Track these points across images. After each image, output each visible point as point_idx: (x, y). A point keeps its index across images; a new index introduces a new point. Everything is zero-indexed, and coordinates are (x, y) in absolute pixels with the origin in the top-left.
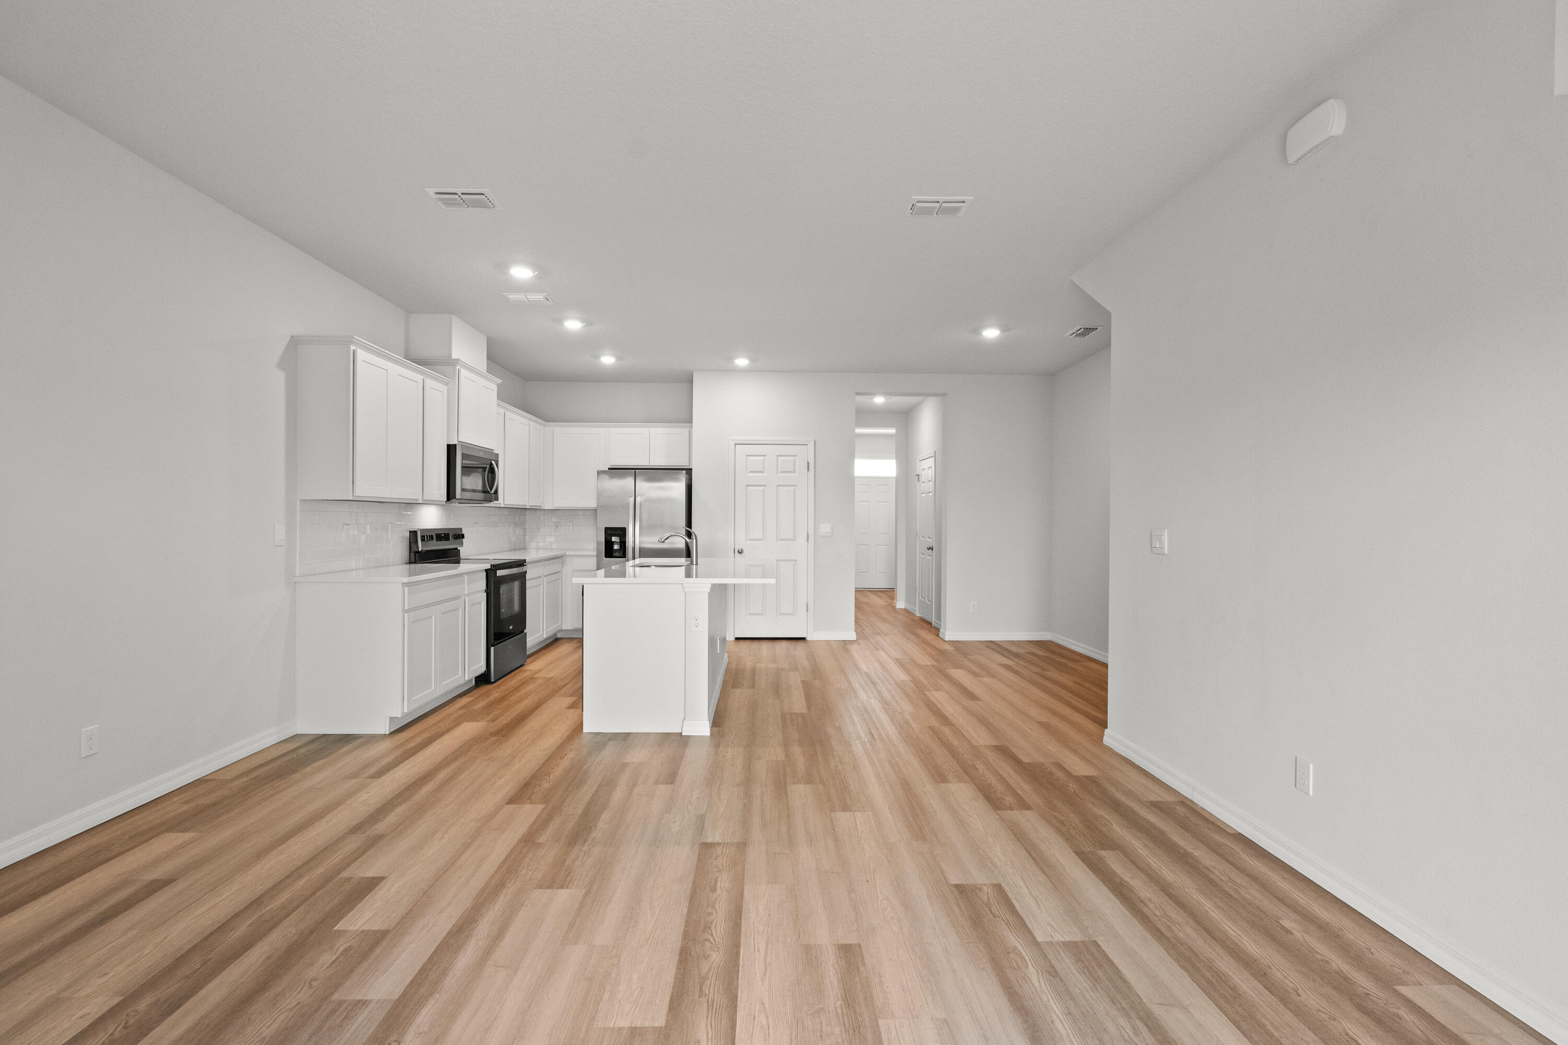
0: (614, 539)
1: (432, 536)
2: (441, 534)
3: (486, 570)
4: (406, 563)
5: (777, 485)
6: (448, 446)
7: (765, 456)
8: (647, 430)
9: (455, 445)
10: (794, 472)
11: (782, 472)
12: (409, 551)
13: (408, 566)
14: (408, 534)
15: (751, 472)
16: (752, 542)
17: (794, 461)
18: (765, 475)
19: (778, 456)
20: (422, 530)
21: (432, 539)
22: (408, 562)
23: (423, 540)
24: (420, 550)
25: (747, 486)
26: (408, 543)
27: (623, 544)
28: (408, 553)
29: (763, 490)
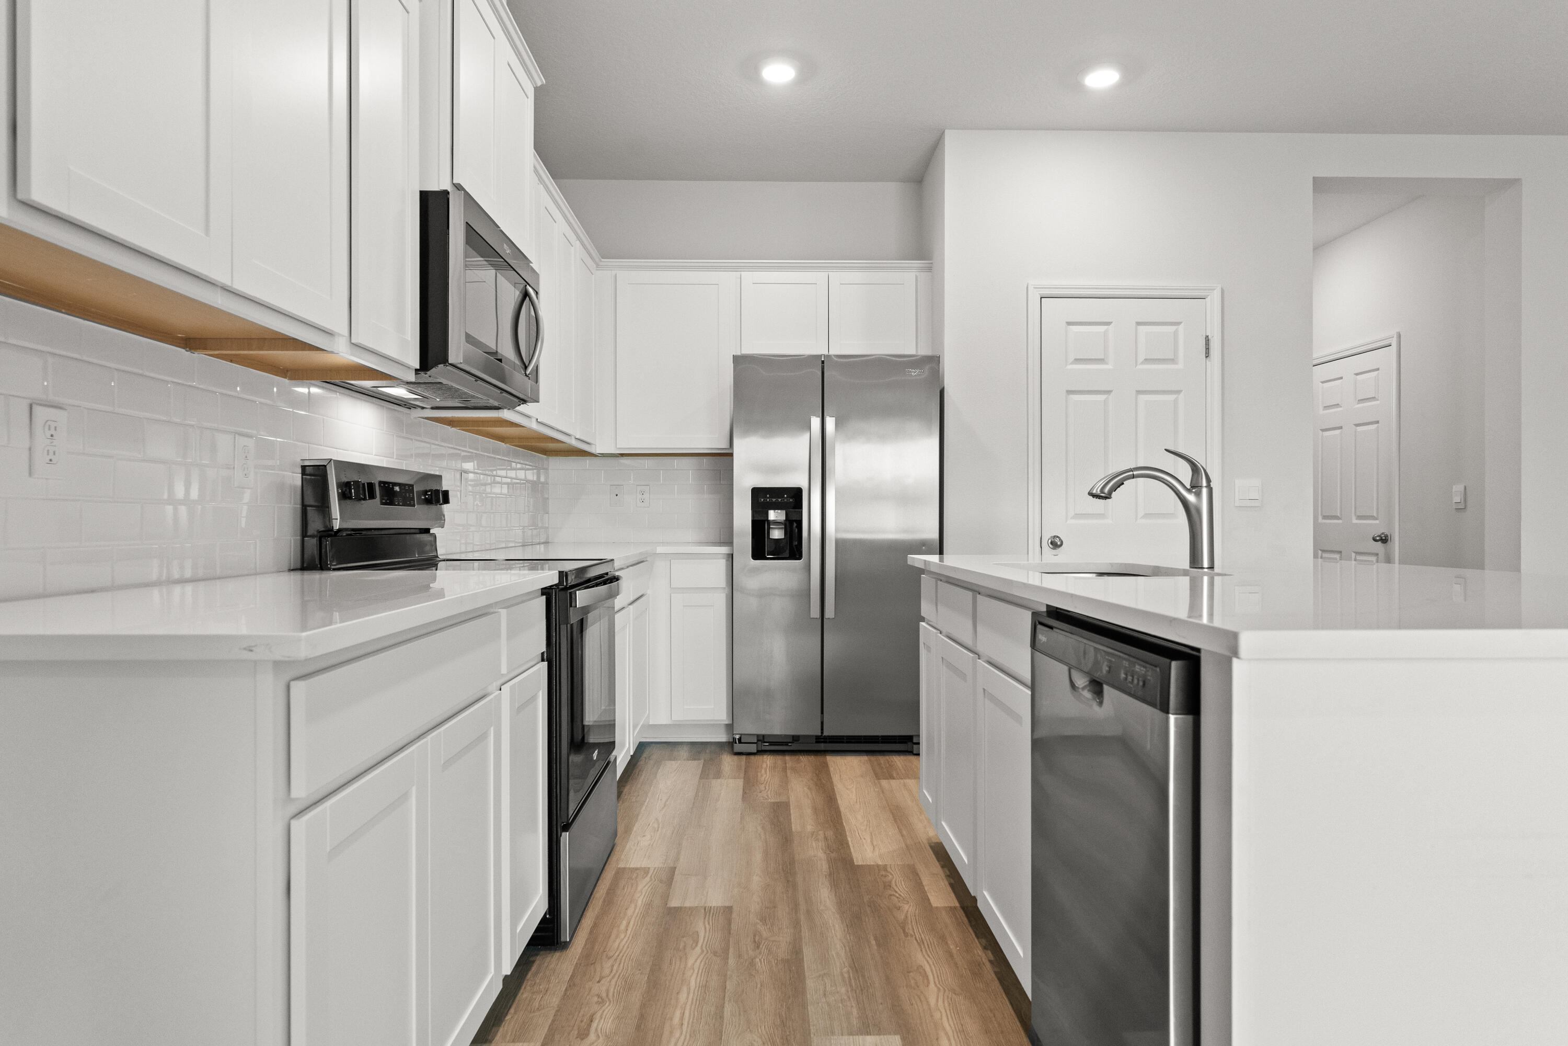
0: (773, 515)
1: (371, 486)
2: (395, 484)
3: (546, 591)
4: (290, 570)
5: (1137, 391)
6: (425, 197)
7: (1108, 324)
8: (819, 277)
9: (446, 193)
10: (1173, 361)
11: (1147, 361)
12: (299, 532)
13: (297, 576)
14: (297, 479)
15: (1077, 361)
16: (1082, 522)
17: (1176, 333)
18: (1110, 367)
19: (1138, 324)
20: (342, 466)
21: (372, 496)
22: (299, 566)
23: (344, 496)
24: (337, 525)
25: (1070, 392)
26: (299, 506)
27: (794, 526)
28: (299, 538)
29: (1105, 401)
